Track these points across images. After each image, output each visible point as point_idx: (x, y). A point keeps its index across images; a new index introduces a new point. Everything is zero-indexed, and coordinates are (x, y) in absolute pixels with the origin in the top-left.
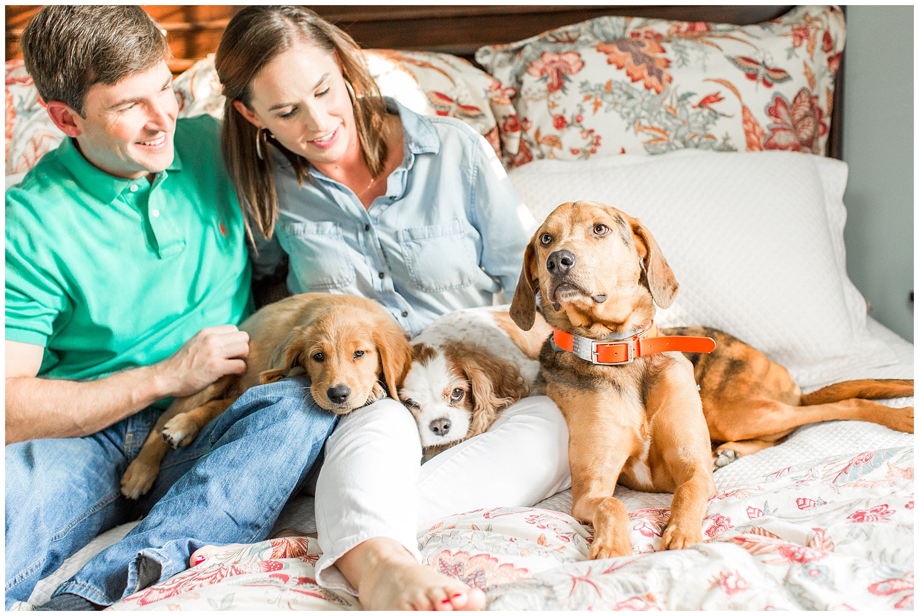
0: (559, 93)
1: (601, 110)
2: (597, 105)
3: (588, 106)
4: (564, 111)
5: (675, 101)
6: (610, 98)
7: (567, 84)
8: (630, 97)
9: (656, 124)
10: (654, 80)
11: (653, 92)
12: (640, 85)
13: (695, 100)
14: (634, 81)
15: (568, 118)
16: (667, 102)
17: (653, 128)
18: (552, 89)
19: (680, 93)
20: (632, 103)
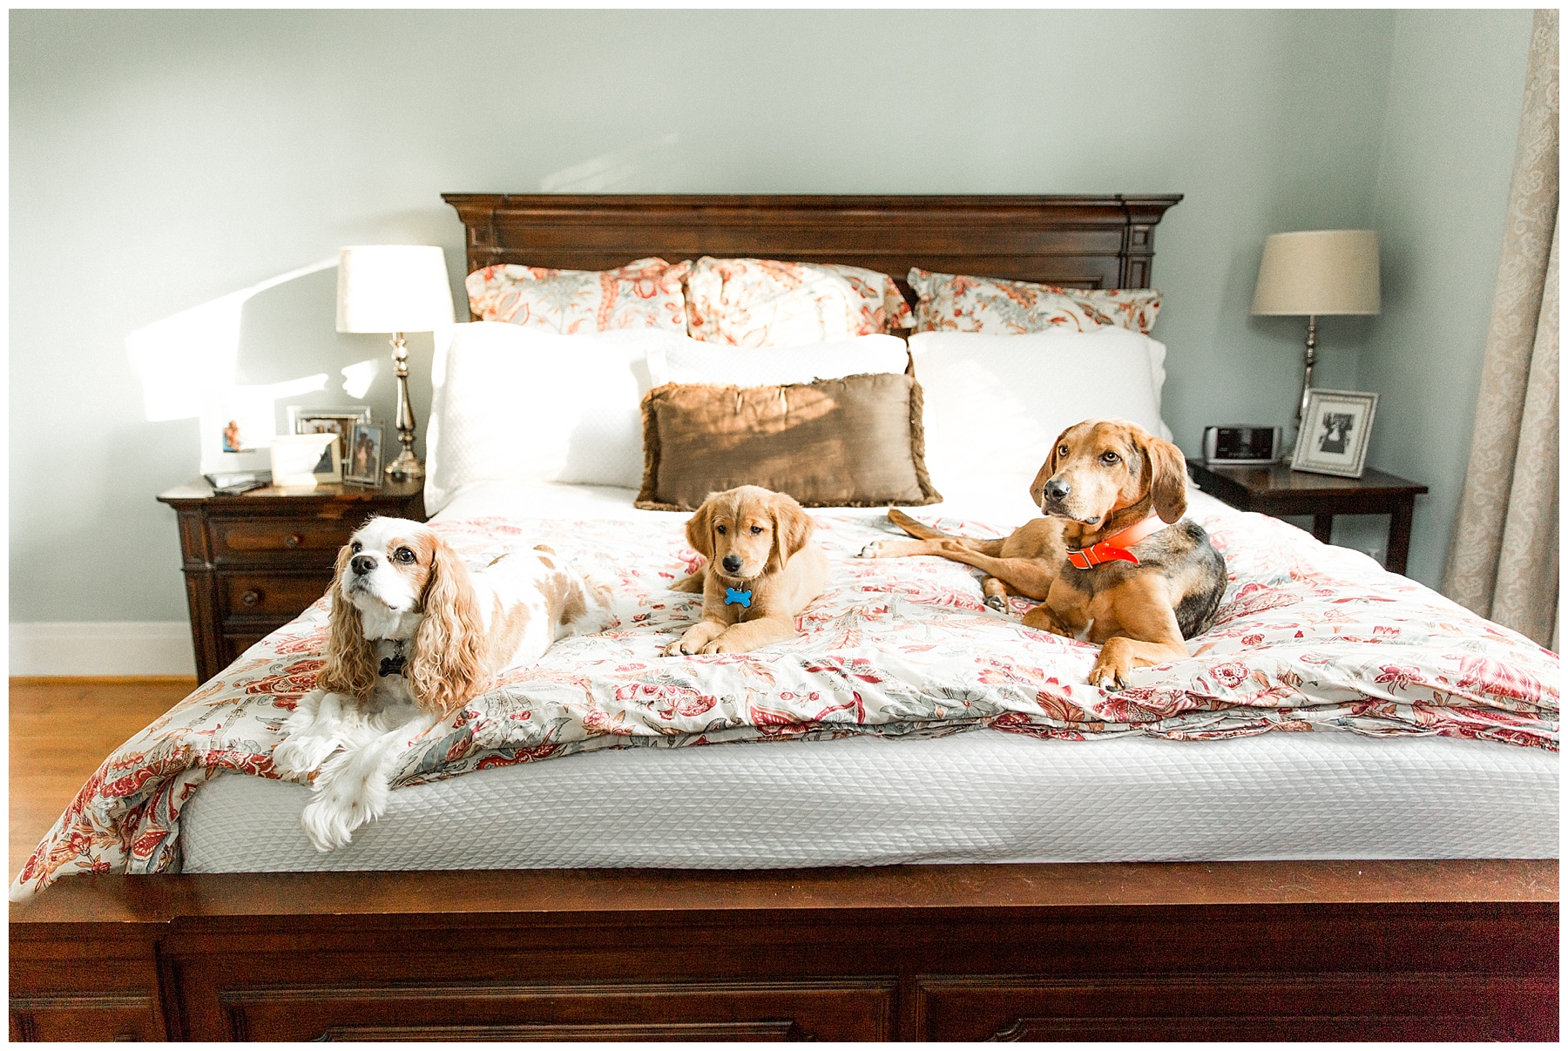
0: (962, 296)
1: (986, 310)
2: (984, 307)
3: (979, 306)
4: (963, 307)
5: (1036, 315)
6: (993, 304)
7: (967, 292)
8: (1007, 306)
9: (1020, 325)
10: (1024, 301)
11: (1022, 306)
12: (1015, 302)
13: (1050, 317)
14: (1011, 298)
15: (964, 311)
16: (1031, 314)
17: (1018, 327)
18: (957, 294)
19: (1040, 311)
20: (1007, 309)
